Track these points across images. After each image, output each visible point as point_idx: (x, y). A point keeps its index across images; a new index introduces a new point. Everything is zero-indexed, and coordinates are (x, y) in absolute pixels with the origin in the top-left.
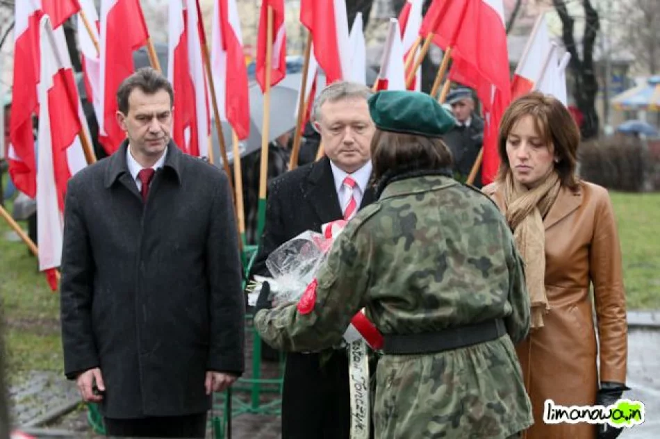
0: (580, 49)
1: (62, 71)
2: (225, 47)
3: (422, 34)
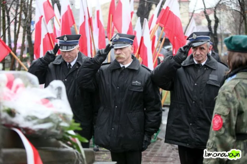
0: (213, 30)
1: (48, 33)
2: (98, 27)
3: (157, 23)
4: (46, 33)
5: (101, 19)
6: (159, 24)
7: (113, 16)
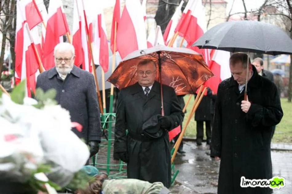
1: (32, 45)
2: (100, 36)
3: (175, 32)
4: (29, 44)
5: (103, 26)
6: (178, 32)
7: (117, 24)
